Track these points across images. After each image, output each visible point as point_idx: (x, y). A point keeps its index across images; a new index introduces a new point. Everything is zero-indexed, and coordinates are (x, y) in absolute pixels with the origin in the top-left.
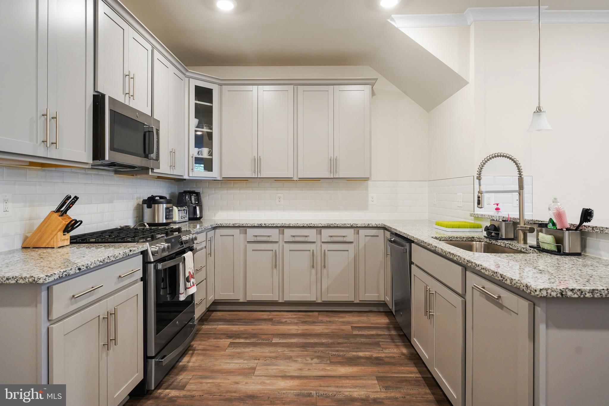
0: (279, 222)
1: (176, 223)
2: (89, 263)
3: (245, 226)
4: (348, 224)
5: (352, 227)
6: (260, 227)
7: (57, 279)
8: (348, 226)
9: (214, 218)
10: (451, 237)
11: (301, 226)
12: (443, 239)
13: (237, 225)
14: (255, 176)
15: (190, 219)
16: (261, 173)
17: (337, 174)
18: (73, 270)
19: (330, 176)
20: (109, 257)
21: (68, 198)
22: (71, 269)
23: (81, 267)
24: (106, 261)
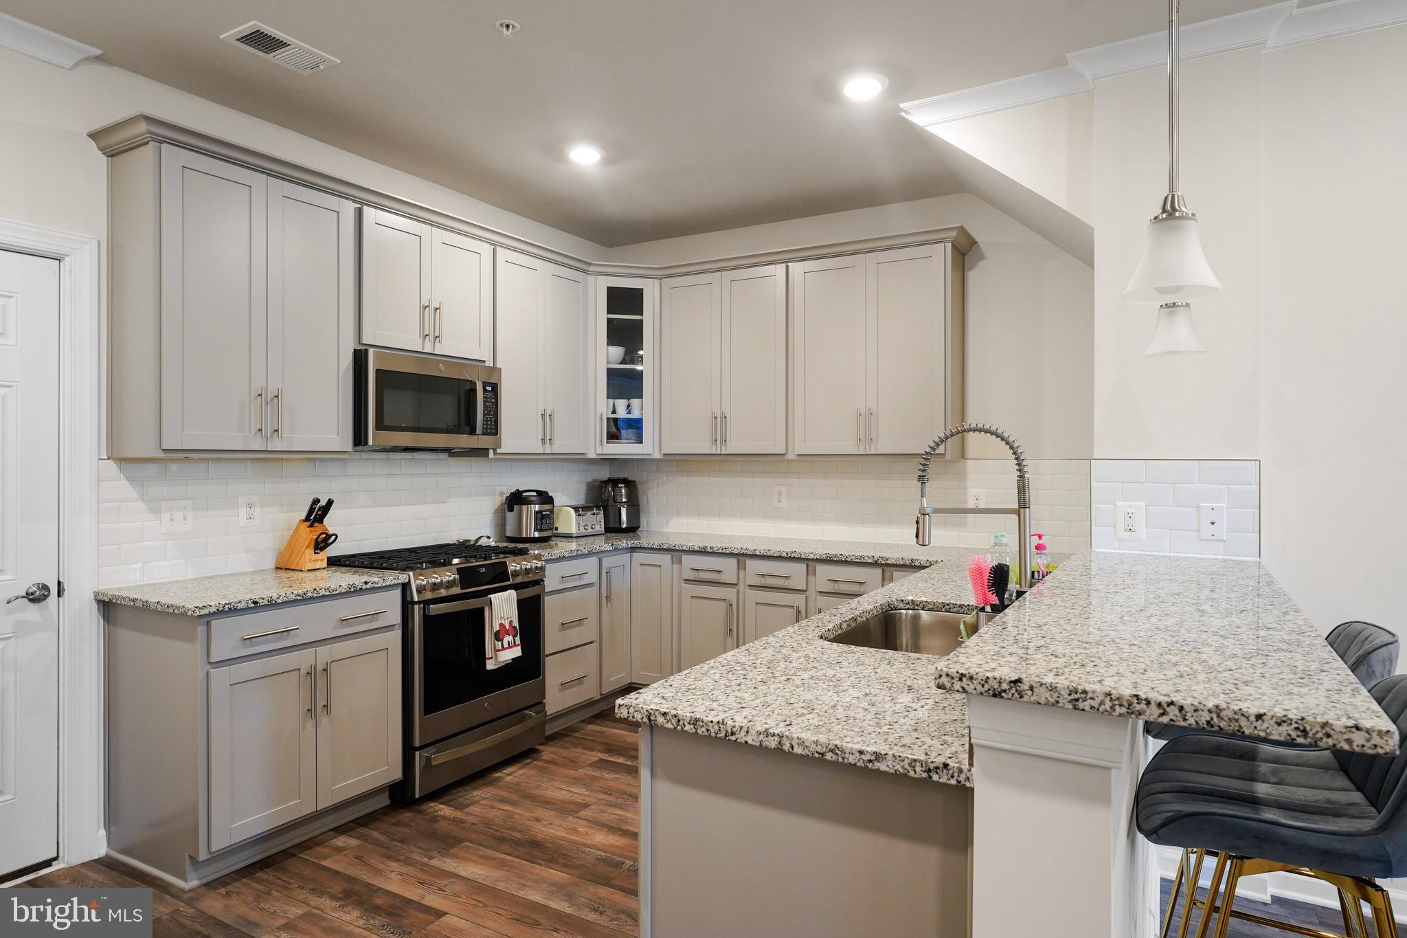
0: (737, 546)
1: (572, 537)
2: (275, 596)
3: (678, 550)
4: (869, 557)
5: (876, 564)
6: (703, 552)
7: (214, 612)
8: (869, 561)
9: (665, 530)
10: (948, 605)
11: (776, 555)
12: (930, 606)
13: (665, 547)
14: (716, 451)
15: (608, 530)
16: (726, 446)
17: (873, 447)
18: (243, 603)
19: (858, 451)
20: (315, 590)
21: (316, 501)
22: (239, 602)
23: (258, 600)
24: (310, 594)
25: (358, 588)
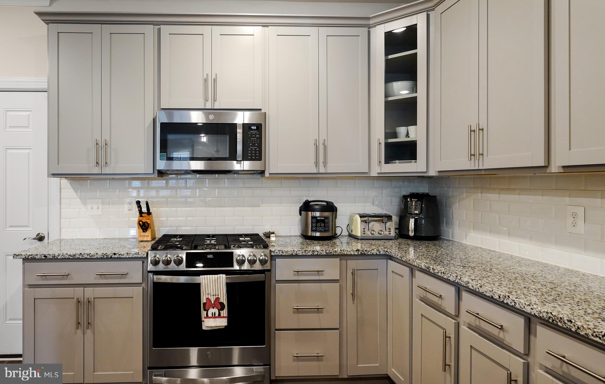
2: (57, 254)
3: (412, 265)
20: (81, 254)
22: (37, 255)
23: (47, 255)
24: (77, 256)
25: (109, 256)
